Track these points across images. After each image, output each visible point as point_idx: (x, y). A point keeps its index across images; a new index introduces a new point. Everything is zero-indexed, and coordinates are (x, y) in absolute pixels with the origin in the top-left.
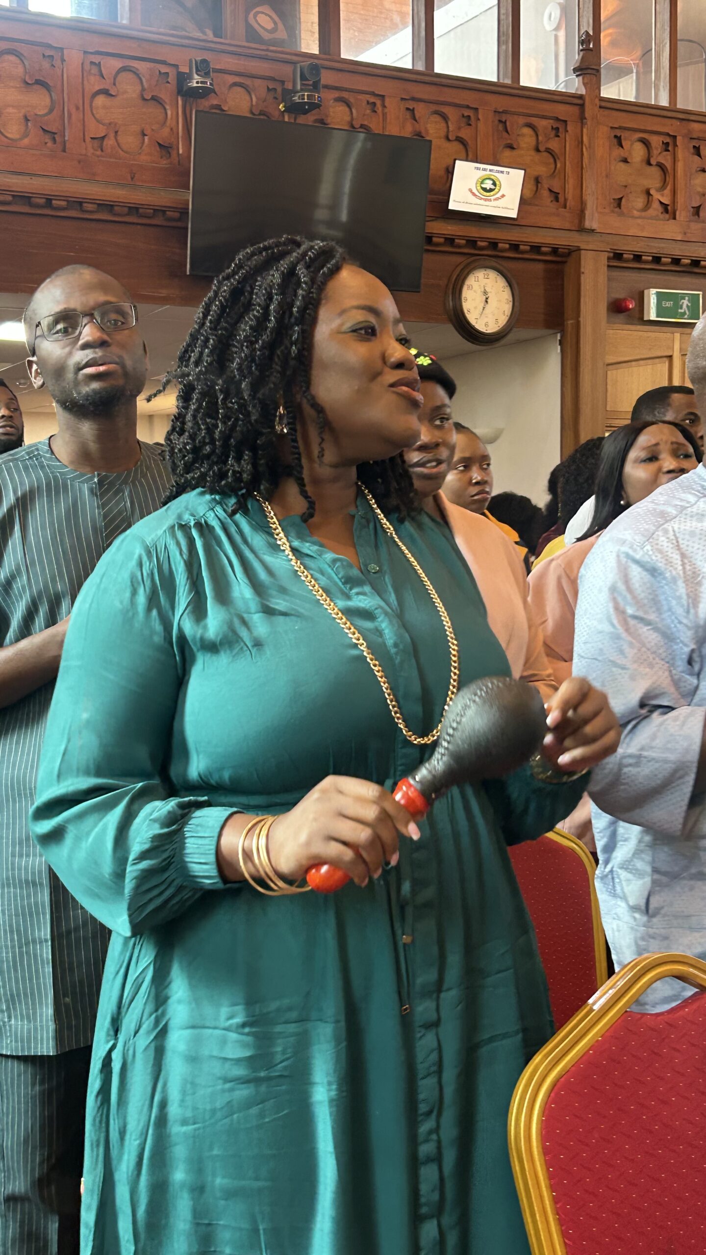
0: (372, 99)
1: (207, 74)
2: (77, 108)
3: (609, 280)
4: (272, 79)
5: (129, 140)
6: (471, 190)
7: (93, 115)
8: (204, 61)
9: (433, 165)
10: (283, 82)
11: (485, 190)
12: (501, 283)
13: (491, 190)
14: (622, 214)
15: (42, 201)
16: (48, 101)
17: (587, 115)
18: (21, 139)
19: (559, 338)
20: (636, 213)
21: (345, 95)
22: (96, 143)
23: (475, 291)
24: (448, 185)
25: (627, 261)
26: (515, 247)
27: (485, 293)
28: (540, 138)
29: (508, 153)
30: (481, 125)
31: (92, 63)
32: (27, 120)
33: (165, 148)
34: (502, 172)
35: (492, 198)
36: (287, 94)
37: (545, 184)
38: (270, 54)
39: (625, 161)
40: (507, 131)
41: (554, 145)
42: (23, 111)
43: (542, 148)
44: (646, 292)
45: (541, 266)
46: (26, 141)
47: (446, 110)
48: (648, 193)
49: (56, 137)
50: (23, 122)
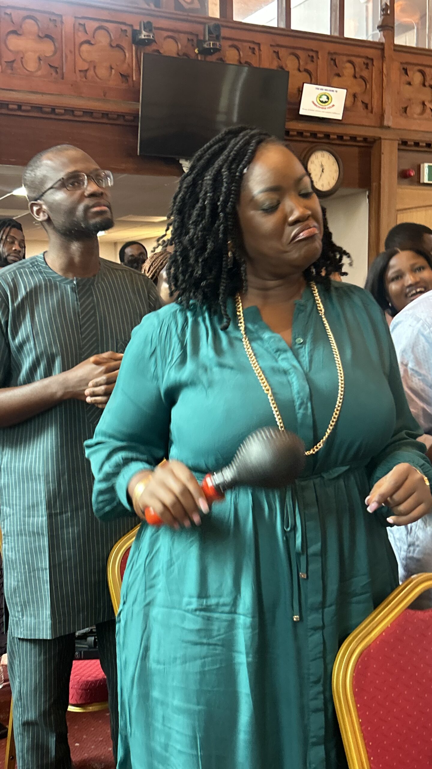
0: (252, 46)
1: (150, 31)
2: (71, 52)
3: (399, 157)
4: (191, 33)
5: (102, 72)
6: (313, 103)
7: (80, 56)
8: (149, 23)
9: (290, 86)
10: (197, 35)
11: (322, 102)
12: (332, 159)
13: (326, 102)
14: (407, 117)
15: (49, 110)
16: (52, 48)
17: (385, 55)
18: (37, 71)
19: (367, 193)
20: (415, 116)
21: (236, 43)
22: (82, 74)
23: (316, 165)
24: (299, 99)
25: (411, 146)
26: (340, 137)
27: (322, 166)
28: (357, 69)
29: (336, 78)
30: (320, 62)
31: (80, 24)
32: (40, 59)
33: (125, 77)
34: (333, 91)
35: (326, 107)
36: (200, 43)
37: (360, 98)
38: (189, 18)
39: (409, 84)
40: (336, 66)
41: (365, 74)
42: (37, 55)
43: (357, 76)
44: (422, 166)
45: (356, 150)
46: (39, 73)
47: (299, 52)
48: (424, 104)
49: (58, 70)
50: (38, 61)
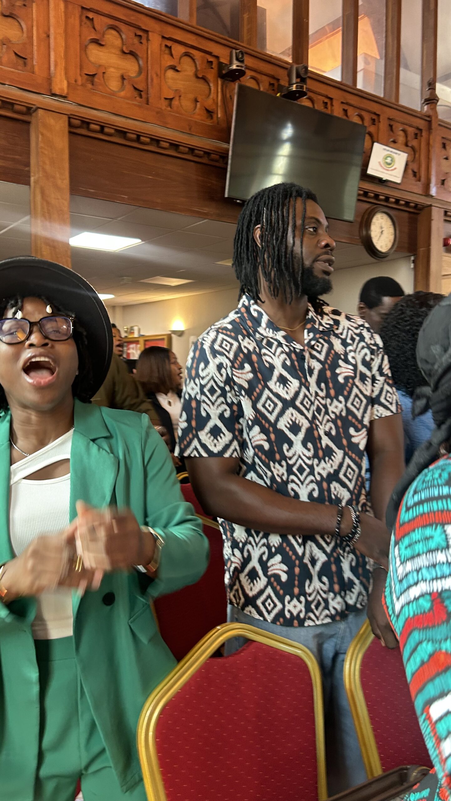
0: (326, 100)
1: (242, 62)
2: (157, 75)
3: (443, 226)
4: (272, 77)
5: (187, 104)
7: (166, 82)
8: (241, 53)
11: (387, 163)
12: (389, 222)
13: (389, 164)
14: (445, 189)
16: (136, 68)
17: (432, 128)
18: (120, 91)
19: (412, 258)
22: (167, 102)
23: (377, 226)
26: (397, 201)
27: (381, 228)
28: (408, 138)
29: (392, 145)
30: (381, 126)
31: (166, 46)
32: (123, 78)
33: (210, 113)
35: (390, 169)
36: (281, 88)
37: (410, 166)
38: (272, 60)
39: (447, 158)
40: (393, 131)
41: (414, 143)
42: (121, 72)
43: (409, 144)
45: (406, 215)
46: (122, 94)
47: (363, 113)
49: (142, 93)
50: (120, 80)
